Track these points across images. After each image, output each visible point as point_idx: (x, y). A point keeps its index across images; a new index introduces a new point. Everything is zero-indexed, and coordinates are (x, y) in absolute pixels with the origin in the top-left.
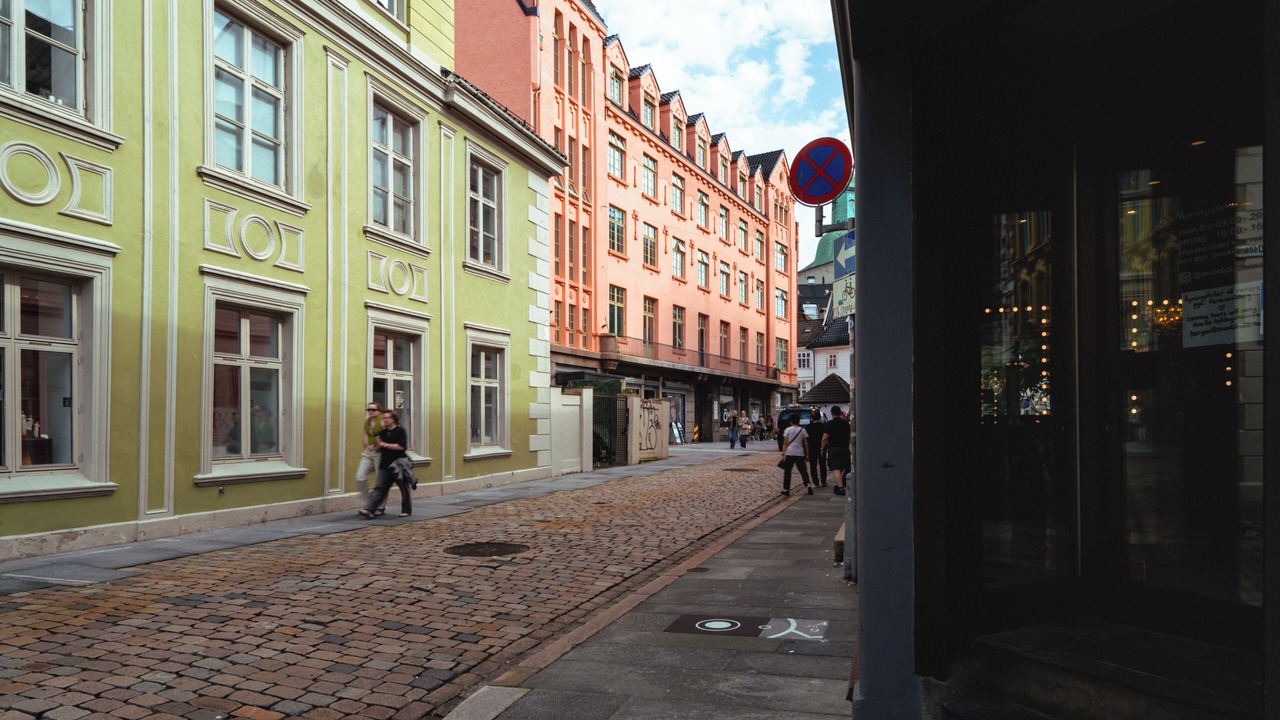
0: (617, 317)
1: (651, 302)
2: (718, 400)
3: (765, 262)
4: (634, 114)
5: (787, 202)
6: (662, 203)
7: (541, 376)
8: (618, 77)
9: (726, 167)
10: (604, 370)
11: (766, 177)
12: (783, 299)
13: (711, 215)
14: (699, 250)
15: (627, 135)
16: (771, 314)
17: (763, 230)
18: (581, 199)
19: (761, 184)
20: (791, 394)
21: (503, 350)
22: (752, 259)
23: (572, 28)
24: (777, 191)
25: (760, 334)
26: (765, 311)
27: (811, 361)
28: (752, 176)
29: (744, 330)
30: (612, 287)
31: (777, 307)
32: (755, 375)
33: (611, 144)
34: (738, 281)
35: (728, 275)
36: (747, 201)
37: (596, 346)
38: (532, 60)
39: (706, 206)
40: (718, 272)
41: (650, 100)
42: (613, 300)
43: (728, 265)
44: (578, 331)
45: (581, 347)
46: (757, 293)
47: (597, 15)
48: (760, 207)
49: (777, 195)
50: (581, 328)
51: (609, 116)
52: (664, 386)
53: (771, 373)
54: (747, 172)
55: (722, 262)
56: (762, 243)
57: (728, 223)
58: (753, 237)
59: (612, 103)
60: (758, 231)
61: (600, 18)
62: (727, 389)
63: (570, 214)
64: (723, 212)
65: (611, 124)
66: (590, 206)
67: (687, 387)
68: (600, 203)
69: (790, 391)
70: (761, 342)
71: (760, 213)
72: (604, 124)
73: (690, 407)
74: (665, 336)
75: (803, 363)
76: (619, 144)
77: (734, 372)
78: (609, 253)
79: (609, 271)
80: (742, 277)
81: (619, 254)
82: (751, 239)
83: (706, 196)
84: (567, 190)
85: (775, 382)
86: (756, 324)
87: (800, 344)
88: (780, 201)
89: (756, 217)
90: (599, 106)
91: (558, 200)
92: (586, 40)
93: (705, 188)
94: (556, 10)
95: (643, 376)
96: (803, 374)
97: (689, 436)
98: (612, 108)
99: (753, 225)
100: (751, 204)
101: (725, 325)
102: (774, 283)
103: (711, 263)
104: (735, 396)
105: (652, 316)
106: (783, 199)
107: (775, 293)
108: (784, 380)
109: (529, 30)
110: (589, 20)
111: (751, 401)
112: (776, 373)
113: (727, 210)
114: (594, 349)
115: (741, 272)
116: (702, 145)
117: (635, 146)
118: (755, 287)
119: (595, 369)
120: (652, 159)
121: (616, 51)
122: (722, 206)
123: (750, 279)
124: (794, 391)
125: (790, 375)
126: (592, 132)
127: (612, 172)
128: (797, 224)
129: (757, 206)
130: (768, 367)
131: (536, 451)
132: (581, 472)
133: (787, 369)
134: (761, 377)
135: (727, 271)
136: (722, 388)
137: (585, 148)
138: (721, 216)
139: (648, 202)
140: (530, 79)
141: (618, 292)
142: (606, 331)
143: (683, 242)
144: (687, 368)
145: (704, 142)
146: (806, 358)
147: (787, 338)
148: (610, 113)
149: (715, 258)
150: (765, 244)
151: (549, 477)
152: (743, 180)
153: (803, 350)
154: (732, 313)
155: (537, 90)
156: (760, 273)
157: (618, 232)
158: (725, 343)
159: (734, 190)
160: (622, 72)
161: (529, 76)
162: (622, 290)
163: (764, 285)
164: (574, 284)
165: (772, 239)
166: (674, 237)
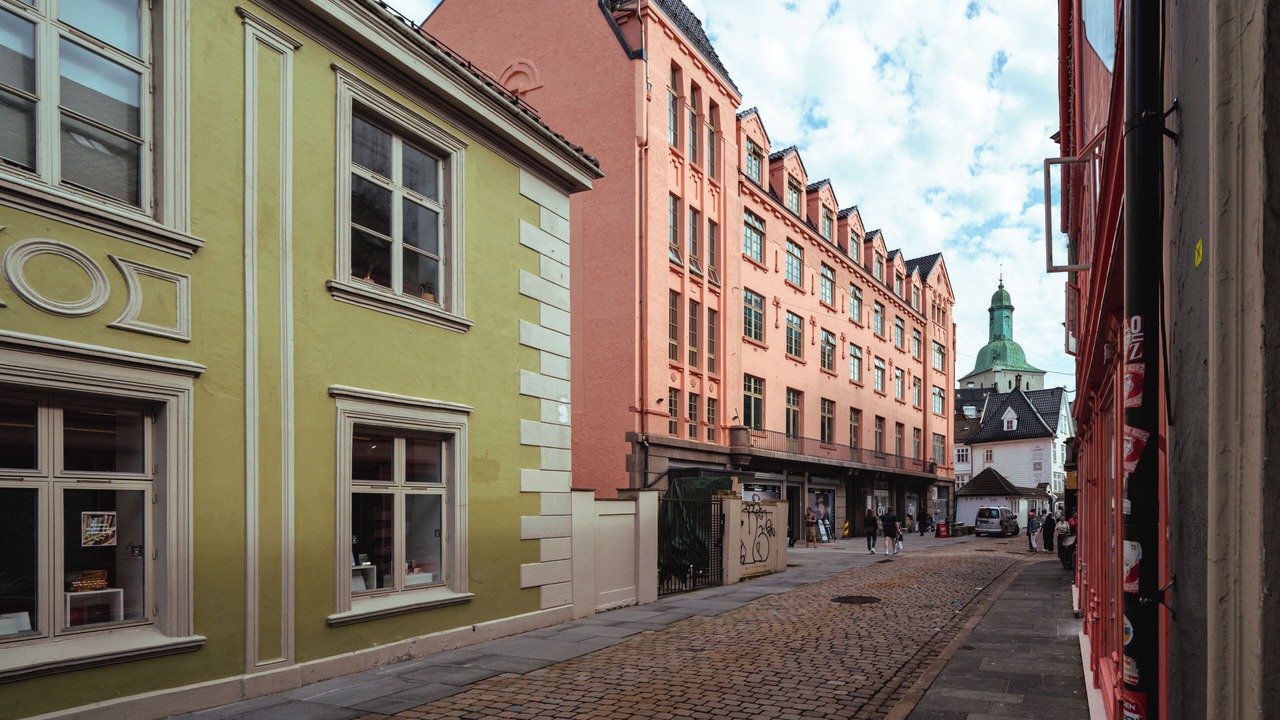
0: (754, 410)
1: (795, 395)
2: (872, 494)
3: (922, 360)
4: (775, 194)
5: (945, 304)
6: (809, 292)
7: (550, 477)
8: (757, 154)
9: (881, 264)
10: (735, 465)
11: (923, 278)
12: (941, 396)
13: (865, 310)
14: (852, 344)
15: (767, 216)
16: (928, 411)
17: (920, 329)
18: (706, 278)
19: (919, 284)
20: (948, 487)
21: (452, 435)
22: (908, 357)
23: (695, 88)
24: (935, 292)
25: (917, 430)
26: (923, 408)
27: (969, 456)
28: (909, 276)
29: (900, 426)
30: (748, 377)
31: (935, 404)
32: (911, 469)
33: (746, 223)
34: (893, 377)
35: (883, 371)
36: (904, 299)
37: (725, 441)
38: (637, 110)
39: (860, 300)
40: (872, 367)
41: (795, 183)
42: (749, 390)
43: (883, 361)
44: (703, 423)
45: (706, 440)
46: (915, 390)
47: (730, 81)
48: (918, 306)
49: (935, 297)
50: (706, 420)
51: (745, 193)
52: (810, 482)
53: (928, 468)
54: (903, 271)
55: (877, 357)
56: (919, 341)
57: (883, 319)
58: (909, 335)
59: (746, 177)
60: (915, 329)
61: (733, 85)
62: (882, 483)
63: (690, 292)
64: (878, 308)
65: (747, 201)
66: (719, 287)
67: (837, 482)
68: (731, 284)
69: (947, 484)
70: (918, 437)
71: (918, 312)
72: (736, 201)
73: (840, 502)
74: (811, 429)
75: (962, 458)
76: (757, 225)
77: (892, 467)
78: (744, 340)
79: (740, 358)
80: (899, 373)
81: (757, 342)
82: (907, 336)
83: (860, 290)
84: (687, 265)
85: (931, 476)
86: (913, 420)
87: (957, 441)
88: (938, 302)
89: (913, 316)
90: (730, 180)
91: (675, 276)
92: (713, 106)
93: (858, 282)
94: (673, 61)
95: (785, 472)
96: (960, 468)
97: (839, 532)
98: (747, 183)
99: (909, 323)
100: (908, 302)
101: (880, 420)
102: (931, 382)
103: (865, 357)
104: (890, 491)
105: (797, 409)
106: (940, 300)
107: (931, 390)
108: (941, 474)
109: (633, 75)
110: (718, 84)
111: (907, 494)
112: (932, 467)
113: (882, 306)
114: (723, 442)
115: (897, 368)
116: (855, 238)
117: (776, 229)
118: (912, 384)
119: (724, 465)
120: (797, 245)
121: (754, 125)
122: (877, 302)
123: (906, 376)
124: (950, 485)
125: (947, 469)
126: (722, 206)
127: (749, 254)
128: (954, 325)
129: (914, 305)
130: (925, 462)
131: (540, 586)
132: (637, 604)
133: (944, 464)
134: (918, 471)
135: (882, 366)
136: (876, 483)
137: (713, 224)
138: (876, 311)
139: (793, 290)
140: (635, 133)
141: (754, 383)
142: (740, 422)
143: (833, 335)
144: (834, 462)
145: (858, 236)
146: (965, 453)
147: (945, 434)
148: (744, 189)
149: (869, 352)
150: (922, 342)
151: (567, 622)
152: (899, 278)
153: (962, 446)
154: (888, 408)
155: (643, 145)
156: (918, 370)
157: (756, 318)
158: (880, 437)
159: (890, 287)
160: (761, 149)
161: (633, 128)
162: (760, 381)
163: (921, 383)
164: (695, 370)
165: (930, 337)
166: (823, 329)
